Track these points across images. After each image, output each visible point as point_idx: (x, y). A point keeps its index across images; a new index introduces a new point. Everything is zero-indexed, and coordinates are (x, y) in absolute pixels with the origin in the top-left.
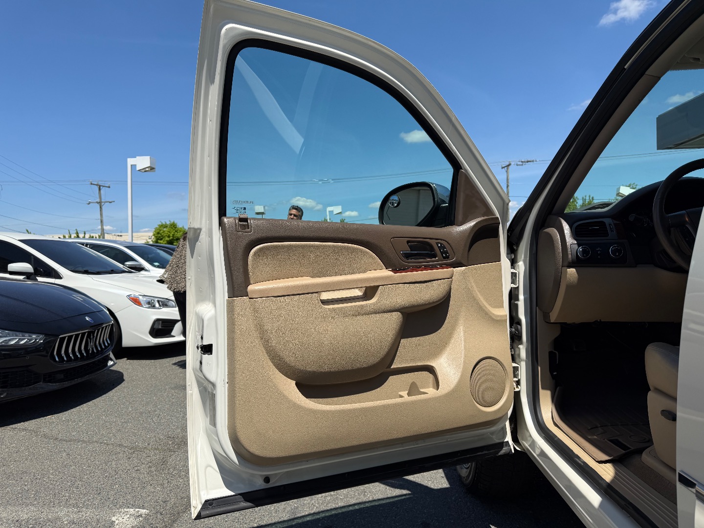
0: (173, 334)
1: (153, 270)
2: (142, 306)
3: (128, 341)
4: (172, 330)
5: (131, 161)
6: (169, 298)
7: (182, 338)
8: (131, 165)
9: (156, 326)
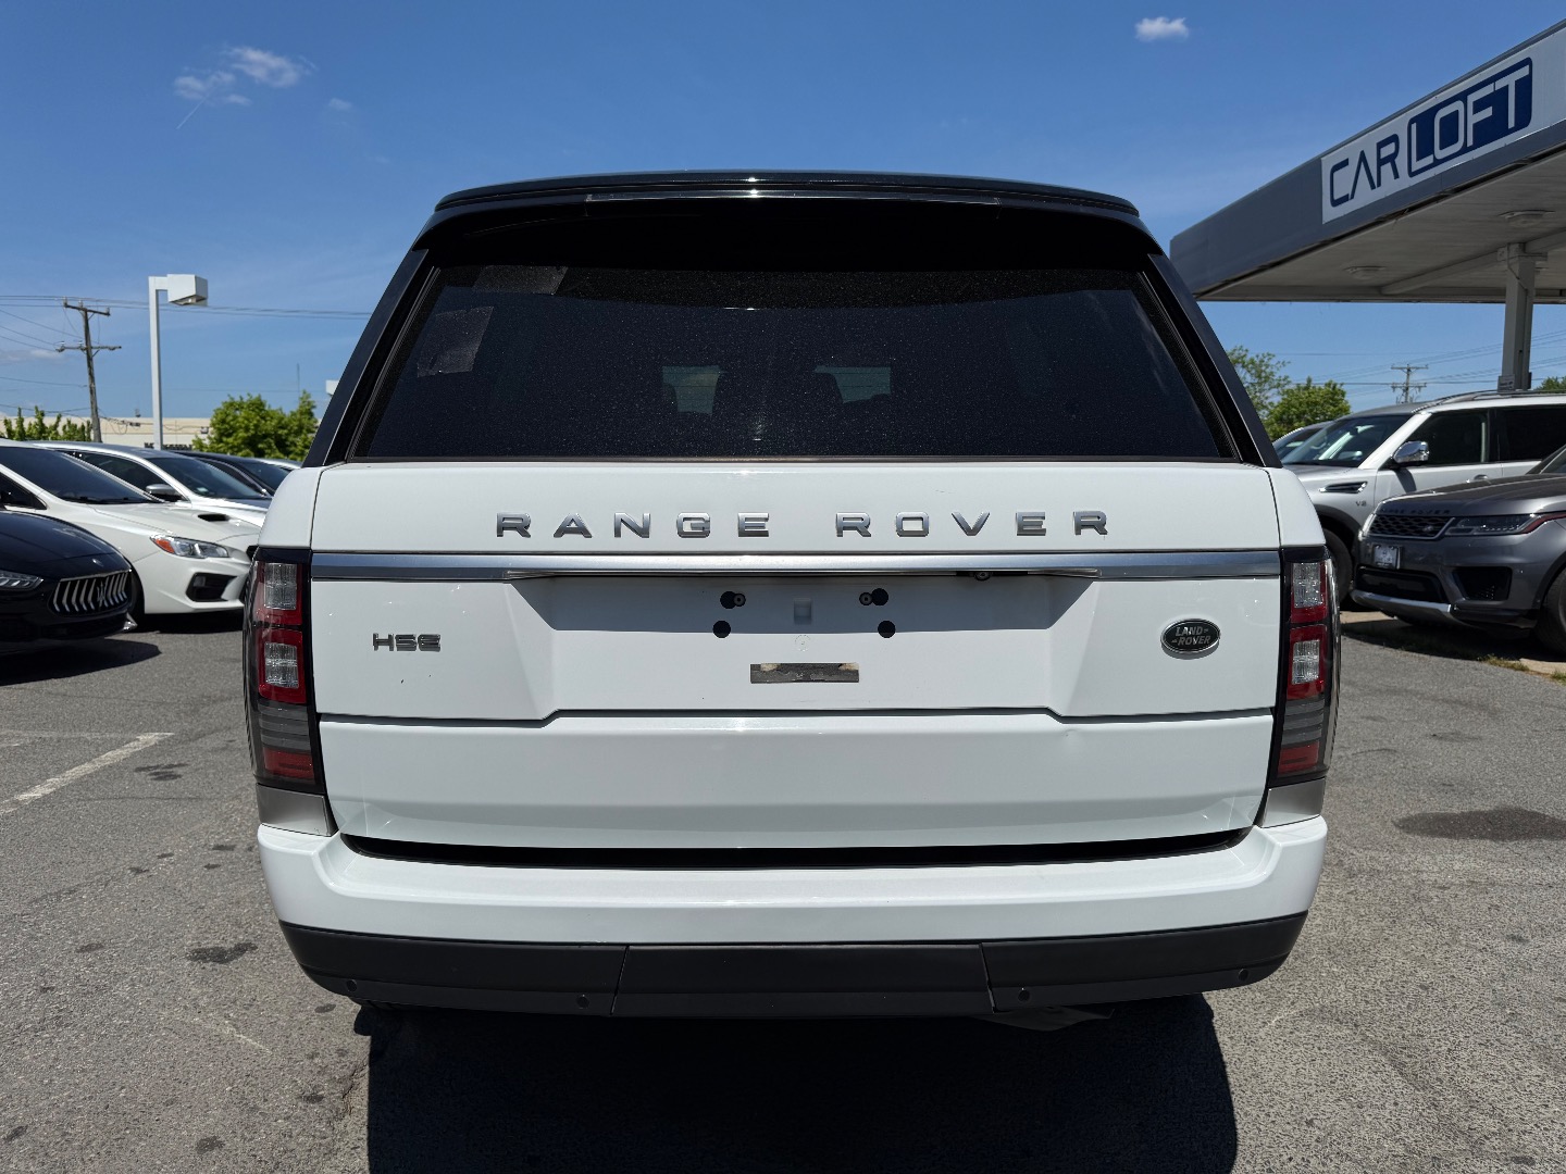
0: (223, 596)
1: (195, 501)
2: (175, 553)
3: (152, 605)
4: (222, 591)
5: (155, 283)
6: (220, 543)
7: (238, 604)
8: (157, 291)
9: (195, 585)
